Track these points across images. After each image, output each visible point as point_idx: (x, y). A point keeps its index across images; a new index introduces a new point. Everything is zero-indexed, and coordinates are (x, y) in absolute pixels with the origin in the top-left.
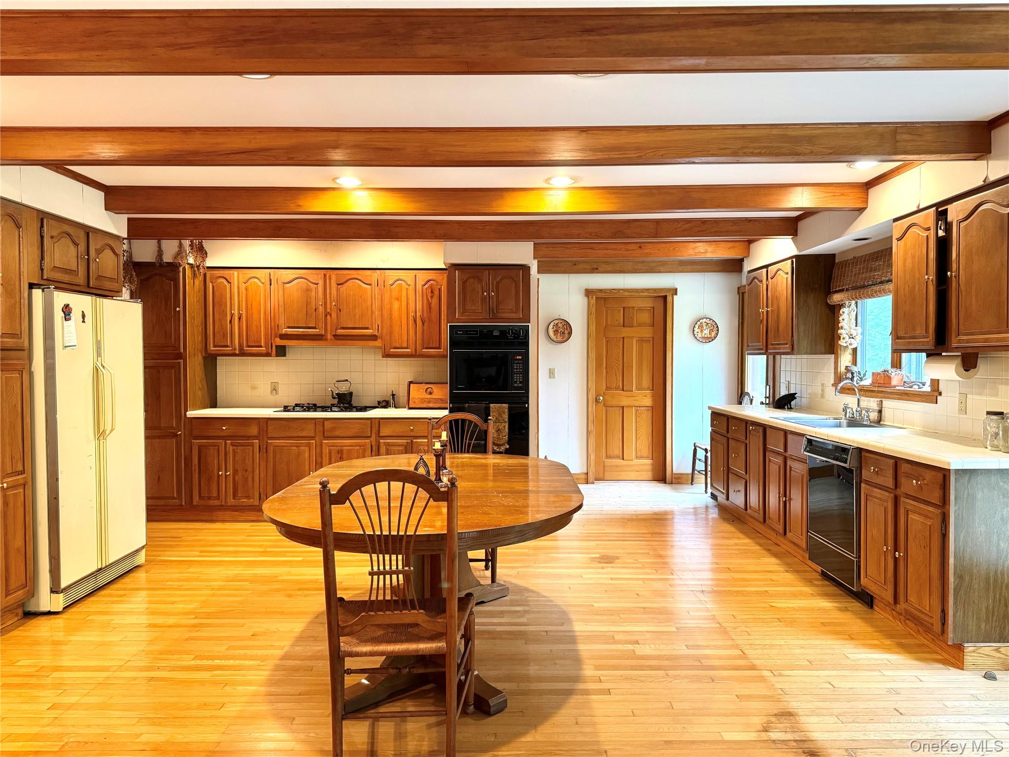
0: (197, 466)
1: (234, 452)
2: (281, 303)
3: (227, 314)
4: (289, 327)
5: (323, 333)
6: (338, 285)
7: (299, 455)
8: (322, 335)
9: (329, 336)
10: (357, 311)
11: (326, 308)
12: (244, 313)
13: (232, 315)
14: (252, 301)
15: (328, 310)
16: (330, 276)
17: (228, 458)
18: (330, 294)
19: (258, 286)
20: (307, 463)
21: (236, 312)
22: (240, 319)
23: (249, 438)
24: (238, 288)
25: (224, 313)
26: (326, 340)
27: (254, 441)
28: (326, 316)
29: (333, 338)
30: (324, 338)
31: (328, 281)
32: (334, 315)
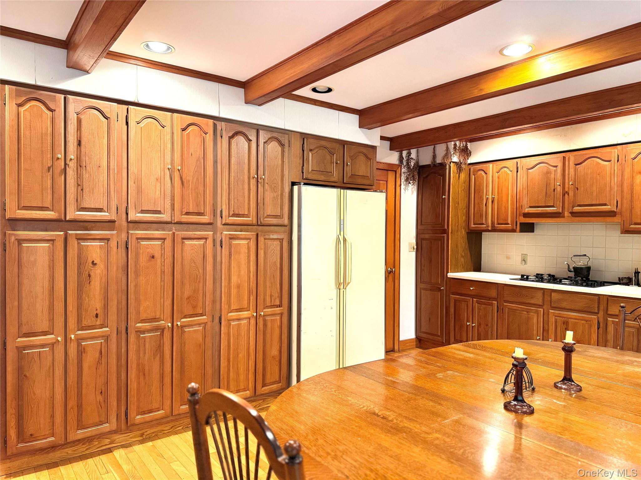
0: (453, 315)
1: (479, 309)
2: (525, 186)
3: (483, 199)
4: (531, 207)
5: (561, 211)
6: (576, 165)
7: (528, 319)
8: (560, 213)
9: (566, 214)
10: (594, 188)
11: (564, 188)
12: (496, 197)
13: (487, 199)
14: (502, 187)
15: (566, 190)
16: (569, 158)
17: (474, 313)
18: (569, 174)
19: (507, 174)
20: (535, 328)
21: (490, 197)
22: (493, 202)
23: (490, 299)
24: (493, 177)
25: (481, 198)
26: (564, 217)
27: (494, 302)
28: (564, 195)
29: (570, 215)
30: (561, 215)
31: (567, 163)
32: (571, 194)
